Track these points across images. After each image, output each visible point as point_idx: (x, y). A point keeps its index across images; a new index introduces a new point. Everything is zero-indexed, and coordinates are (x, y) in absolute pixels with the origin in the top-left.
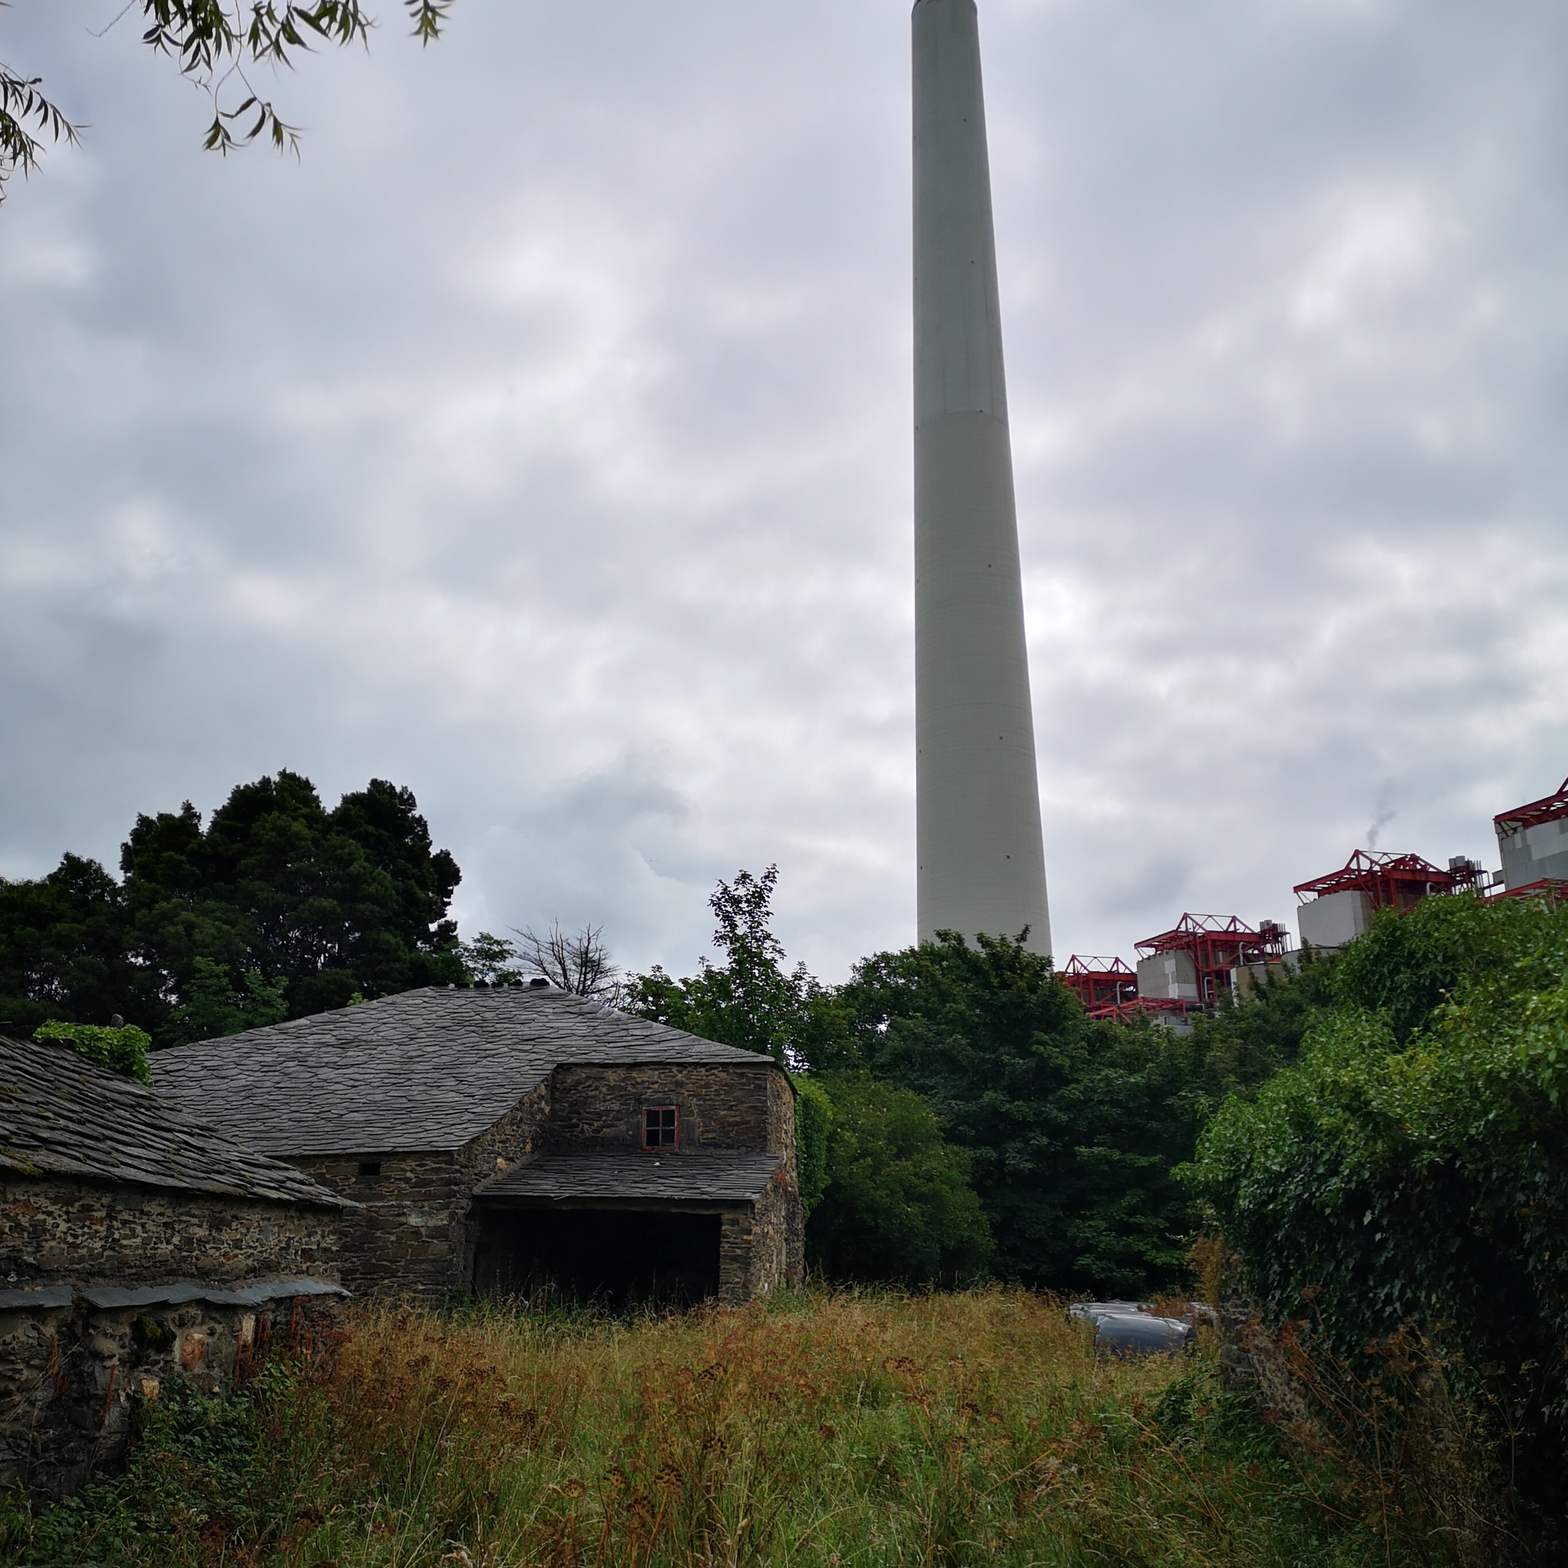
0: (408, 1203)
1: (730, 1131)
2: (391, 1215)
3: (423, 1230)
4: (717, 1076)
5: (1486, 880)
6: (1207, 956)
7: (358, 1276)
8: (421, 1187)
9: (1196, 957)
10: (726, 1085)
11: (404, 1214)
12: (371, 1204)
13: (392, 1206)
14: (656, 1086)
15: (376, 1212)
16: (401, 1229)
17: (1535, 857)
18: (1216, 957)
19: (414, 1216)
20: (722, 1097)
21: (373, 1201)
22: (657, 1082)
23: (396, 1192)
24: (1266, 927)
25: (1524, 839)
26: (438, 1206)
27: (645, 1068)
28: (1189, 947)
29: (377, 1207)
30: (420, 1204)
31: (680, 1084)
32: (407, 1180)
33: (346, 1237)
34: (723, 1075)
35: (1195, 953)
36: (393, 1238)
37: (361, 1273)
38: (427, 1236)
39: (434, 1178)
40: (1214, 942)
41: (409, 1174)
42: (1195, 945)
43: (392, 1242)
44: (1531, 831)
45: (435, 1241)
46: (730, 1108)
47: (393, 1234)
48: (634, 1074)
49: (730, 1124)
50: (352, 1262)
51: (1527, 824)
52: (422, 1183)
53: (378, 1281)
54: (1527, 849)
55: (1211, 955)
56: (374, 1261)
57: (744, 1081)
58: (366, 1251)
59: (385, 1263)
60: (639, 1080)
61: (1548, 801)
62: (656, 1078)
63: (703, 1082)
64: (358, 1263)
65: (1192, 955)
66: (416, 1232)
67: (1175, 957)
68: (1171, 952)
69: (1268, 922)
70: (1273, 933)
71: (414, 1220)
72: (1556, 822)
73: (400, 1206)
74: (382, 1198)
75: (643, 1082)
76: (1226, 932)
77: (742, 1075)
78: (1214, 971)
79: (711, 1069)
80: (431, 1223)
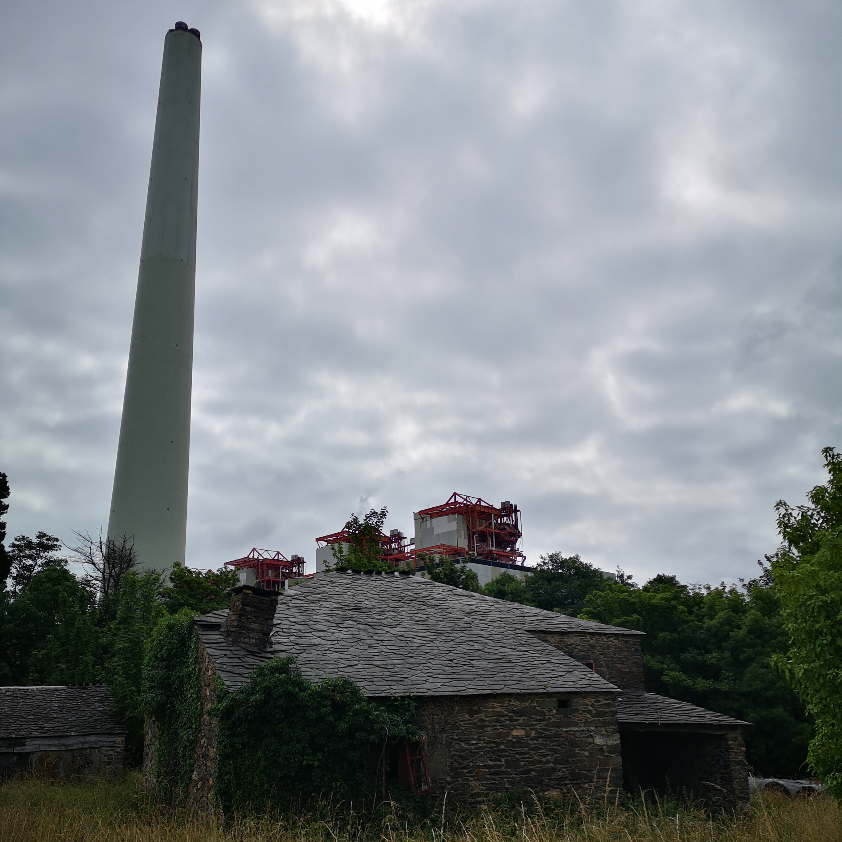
0: (593, 728)
1: (625, 677)
2: (583, 737)
3: (604, 747)
4: (613, 642)
5: (406, 542)
6: (263, 572)
7: (568, 782)
8: (599, 717)
9: (258, 572)
10: (618, 648)
11: (591, 736)
12: (569, 729)
13: (583, 731)
14: (579, 647)
15: (573, 735)
16: (590, 747)
17: (436, 533)
18: (268, 573)
19: (598, 737)
20: (617, 655)
21: (570, 726)
22: (579, 645)
23: (584, 720)
24: (295, 558)
25: (431, 524)
26: (612, 730)
27: (571, 635)
28: (254, 567)
29: (574, 731)
30: (600, 728)
31: (593, 647)
32: (590, 712)
33: (556, 753)
34: (616, 642)
35: (258, 570)
36: (586, 754)
37: (570, 780)
38: (608, 752)
39: (607, 710)
40: (267, 564)
41: (590, 708)
42: (258, 565)
43: (587, 757)
44: (435, 520)
45: (613, 755)
46: (622, 663)
47: (585, 751)
48: (565, 639)
49: (624, 673)
50: (563, 772)
51: (432, 516)
52: (599, 714)
53: (582, 785)
54: (432, 528)
55: (265, 572)
56: (577, 771)
57: (628, 646)
58: (571, 764)
59: (584, 772)
60: (569, 643)
61: (443, 506)
62: (578, 642)
63: (606, 646)
64: (567, 772)
65: (256, 571)
66: (600, 749)
67: (247, 572)
68: (245, 569)
69: (296, 556)
70: (298, 561)
71: (598, 741)
72: (447, 516)
73: (588, 731)
74: (576, 724)
75: (571, 644)
76: (273, 559)
77: (626, 642)
78: (266, 580)
79: (610, 637)
80: (609, 743)
